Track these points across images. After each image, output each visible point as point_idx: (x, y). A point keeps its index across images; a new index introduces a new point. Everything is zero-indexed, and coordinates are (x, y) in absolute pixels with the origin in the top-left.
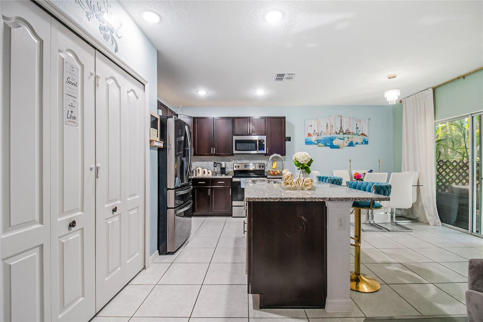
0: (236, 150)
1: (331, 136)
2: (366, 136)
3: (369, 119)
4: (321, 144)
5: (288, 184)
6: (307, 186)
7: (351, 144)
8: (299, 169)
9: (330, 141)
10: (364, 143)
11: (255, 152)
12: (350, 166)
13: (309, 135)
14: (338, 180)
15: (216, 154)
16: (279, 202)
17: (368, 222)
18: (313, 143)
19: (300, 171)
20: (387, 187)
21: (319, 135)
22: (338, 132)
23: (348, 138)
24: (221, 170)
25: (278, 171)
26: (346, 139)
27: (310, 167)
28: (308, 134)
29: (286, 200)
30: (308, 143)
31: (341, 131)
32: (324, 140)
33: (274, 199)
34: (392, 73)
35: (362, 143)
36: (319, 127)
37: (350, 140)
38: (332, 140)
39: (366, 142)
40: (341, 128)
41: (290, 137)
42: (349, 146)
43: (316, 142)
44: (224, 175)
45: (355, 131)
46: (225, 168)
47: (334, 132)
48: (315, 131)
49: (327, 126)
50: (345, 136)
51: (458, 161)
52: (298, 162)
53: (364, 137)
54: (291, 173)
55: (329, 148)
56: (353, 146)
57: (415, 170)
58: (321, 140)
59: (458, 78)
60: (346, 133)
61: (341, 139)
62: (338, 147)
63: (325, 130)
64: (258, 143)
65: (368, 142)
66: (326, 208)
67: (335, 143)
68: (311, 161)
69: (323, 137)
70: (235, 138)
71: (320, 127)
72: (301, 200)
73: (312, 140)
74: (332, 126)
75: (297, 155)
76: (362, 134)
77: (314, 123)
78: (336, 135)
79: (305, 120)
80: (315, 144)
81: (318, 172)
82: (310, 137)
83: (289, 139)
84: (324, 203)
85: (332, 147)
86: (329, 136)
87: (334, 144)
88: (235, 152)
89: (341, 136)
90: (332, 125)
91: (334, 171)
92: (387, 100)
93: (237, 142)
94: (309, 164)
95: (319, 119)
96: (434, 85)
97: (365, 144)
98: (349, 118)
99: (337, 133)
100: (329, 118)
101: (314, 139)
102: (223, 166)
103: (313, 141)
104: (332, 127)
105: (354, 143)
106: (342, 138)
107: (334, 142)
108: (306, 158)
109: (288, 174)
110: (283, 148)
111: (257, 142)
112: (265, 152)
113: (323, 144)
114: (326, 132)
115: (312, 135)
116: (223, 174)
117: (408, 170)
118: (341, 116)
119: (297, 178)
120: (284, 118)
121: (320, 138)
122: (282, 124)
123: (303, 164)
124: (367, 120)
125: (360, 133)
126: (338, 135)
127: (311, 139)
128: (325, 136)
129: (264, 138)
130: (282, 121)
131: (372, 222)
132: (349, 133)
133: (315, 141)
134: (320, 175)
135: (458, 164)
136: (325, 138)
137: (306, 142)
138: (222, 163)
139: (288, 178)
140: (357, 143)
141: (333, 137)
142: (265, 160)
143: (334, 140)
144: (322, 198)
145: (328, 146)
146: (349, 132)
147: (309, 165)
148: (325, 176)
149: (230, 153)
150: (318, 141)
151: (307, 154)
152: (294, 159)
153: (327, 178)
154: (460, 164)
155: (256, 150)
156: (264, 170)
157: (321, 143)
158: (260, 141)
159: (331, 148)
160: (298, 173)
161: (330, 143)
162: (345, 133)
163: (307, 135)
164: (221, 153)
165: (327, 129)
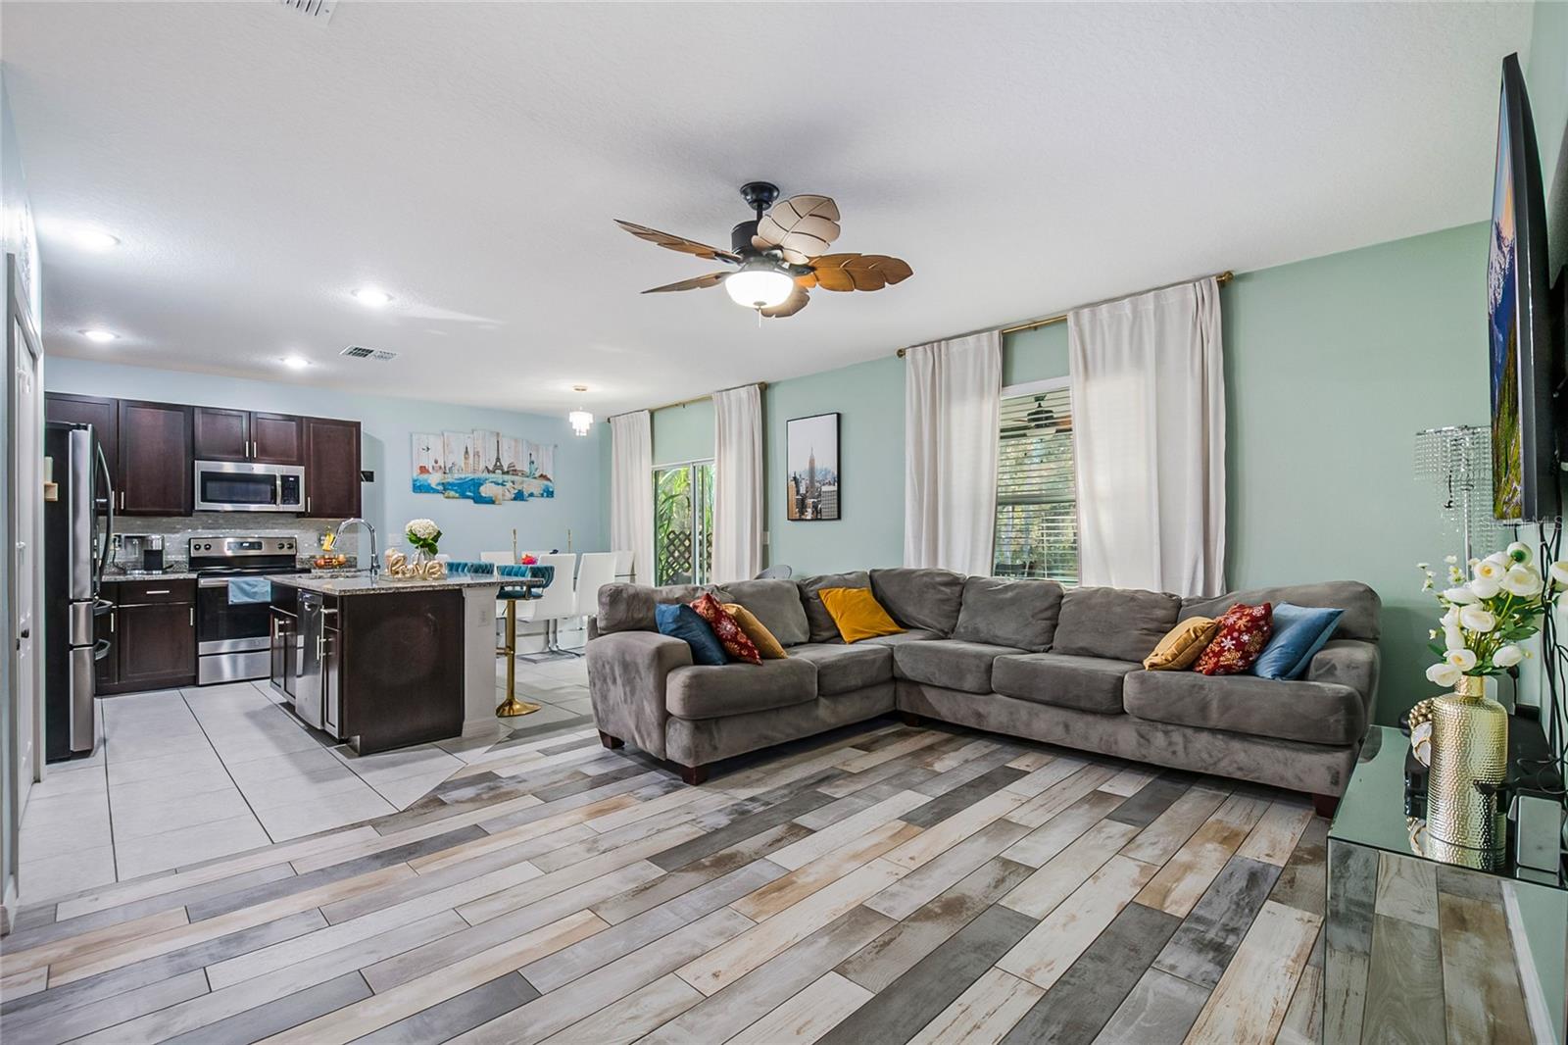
0: (204, 499)
1: (476, 476)
2: (549, 480)
3: (556, 446)
4: (452, 493)
5: (397, 573)
6: (433, 573)
7: (519, 496)
8: (417, 548)
9: (472, 488)
10: (545, 494)
11: (272, 508)
12: (515, 543)
13: (423, 470)
14: (486, 566)
15: (128, 509)
16: (394, 593)
17: (548, 650)
18: (432, 488)
19: (419, 551)
20: (546, 568)
21: (447, 471)
22: (491, 468)
23: (513, 482)
24: (145, 559)
25: (342, 557)
26: (509, 485)
27: (437, 544)
28: (421, 467)
29: (405, 590)
30: (419, 488)
31: (498, 466)
32: (459, 485)
33: (386, 589)
34: (580, 384)
35: (542, 495)
36: (446, 452)
37: (518, 487)
38: (477, 484)
39: (550, 494)
40: (498, 459)
41: (372, 473)
42: (515, 499)
43: (440, 488)
44: (161, 572)
45: (527, 470)
46: (160, 553)
47: (482, 466)
48: (436, 462)
49: (467, 452)
50: (506, 477)
51: (677, 533)
52: (416, 535)
53: (546, 482)
54: (402, 555)
55: (472, 501)
56: (523, 500)
57: (629, 549)
58: (452, 484)
59: (677, 405)
60: (508, 473)
61: (498, 484)
62: (491, 501)
63: (461, 462)
64: (279, 482)
65: (552, 492)
66: (464, 598)
67: (486, 490)
68: (439, 534)
69: (456, 476)
70: (201, 466)
71: (449, 453)
72: (428, 589)
73: (429, 482)
74: (477, 454)
75: (414, 524)
76: (541, 476)
77: (436, 444)
78: (485, 475)
79: (411, 436)
80: (438, 492)
81: (446, 556)
82: (425, 476)
83: (370, 477)
84: (460, 591)
85: (479, 500)
86: (471, 476)
87: (483, 495)
88: (200, 505)
89: (498, 476)
90: (478, 452)
91: (482, 554)
92: (574, 427)
93: (207, 477)
94: (436, 539)
95: (446, 434)
96: (653, 406)
97: (547, 496)
98: (516, 440)
99: (489, 471)
100: (471, 436)
101: (434, 479)
102: (156, 546)
103: (433, 486)
104: (479, 456)
105: (526, 494)
106: (500, 482)
107: (482, 488)
108: (430, 530)
109: (396, 556)
110: (355, 500)
111: (275, 481)
112: (300, 507)
113: (456, 491)
114: (463, 465)
115: (431, 470)
116: (156, 569)
117: (620, 549)
118: (498, 434)
119: (415, 563)
120: (358, 425)
121: (449, 479)
122: (351, 438)
123: (425, 539)
124: (551, 448)
125: (537, 475)
126: (493, 475)
127: (426, 480)
128: (463, 476)
129: (299, 471)
130: (351, 433)
131: (555, 649)
132: (515, 472)
133: (439, 484)
134: (450, 561)
135: (677, 536)
136: (461, 479)
137: (414, 485)
138: (153, 537)
139: (397, 563)
140: (531, 495)
141: (479, 479)
142: (296, 528)
143: (482, 484)
144: (457, 585)
145: (468, 497)
146: (515, 470)
147: (436, 541)
148: (463, 561)
149: (180, 508)
150: (446, 487)
151: (432, 523)
152: (407, 530)
153: (466, 565)
154: (681, 536)
155: (274, 501)
156: (294, 556)
157: (453, 490)
158: (284, 478)
159: (476, 502)
160: (416, 553)
161: (470, 490)
162: (506, 470)
163: (416, 473)
164: (146, 506)
165: (466, 458)
